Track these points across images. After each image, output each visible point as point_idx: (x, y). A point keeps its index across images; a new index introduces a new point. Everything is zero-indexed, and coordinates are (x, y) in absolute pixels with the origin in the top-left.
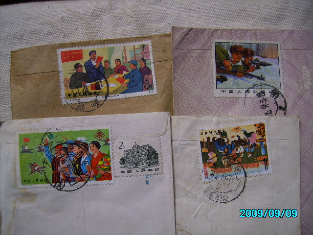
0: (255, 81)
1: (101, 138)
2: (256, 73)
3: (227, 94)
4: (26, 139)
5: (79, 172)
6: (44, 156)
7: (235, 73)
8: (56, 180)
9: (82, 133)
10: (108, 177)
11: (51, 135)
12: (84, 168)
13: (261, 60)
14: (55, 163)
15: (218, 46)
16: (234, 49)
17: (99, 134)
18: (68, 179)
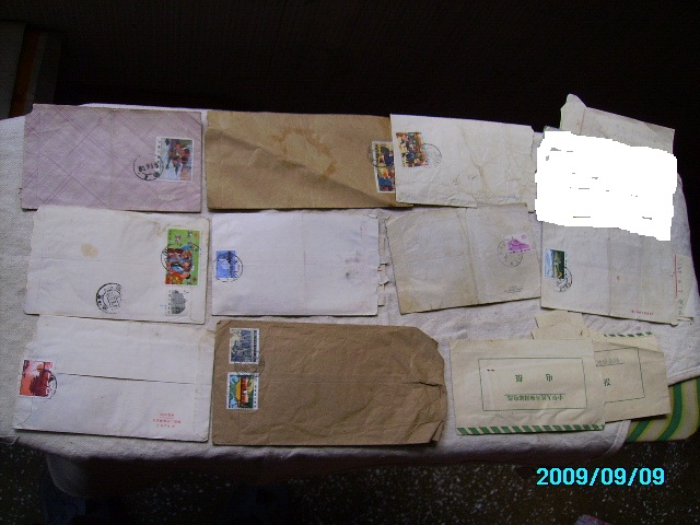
0: (166, 163)
1: (192, 280)
2: (171, 164)
3: (158, 144)
4: (196, 234)
5: (173, 265)
6: (185, 244)
7: (171, 150)
8: (169, 250)
9: (196, 269)
10: (167, 282)
11: (197, 250)
12: (175, 268)
13: (180, 169)
14: (180, 251)
15: (190, 142)
16: (187, 151)
17: (195, 279)
18: (169, 258)
